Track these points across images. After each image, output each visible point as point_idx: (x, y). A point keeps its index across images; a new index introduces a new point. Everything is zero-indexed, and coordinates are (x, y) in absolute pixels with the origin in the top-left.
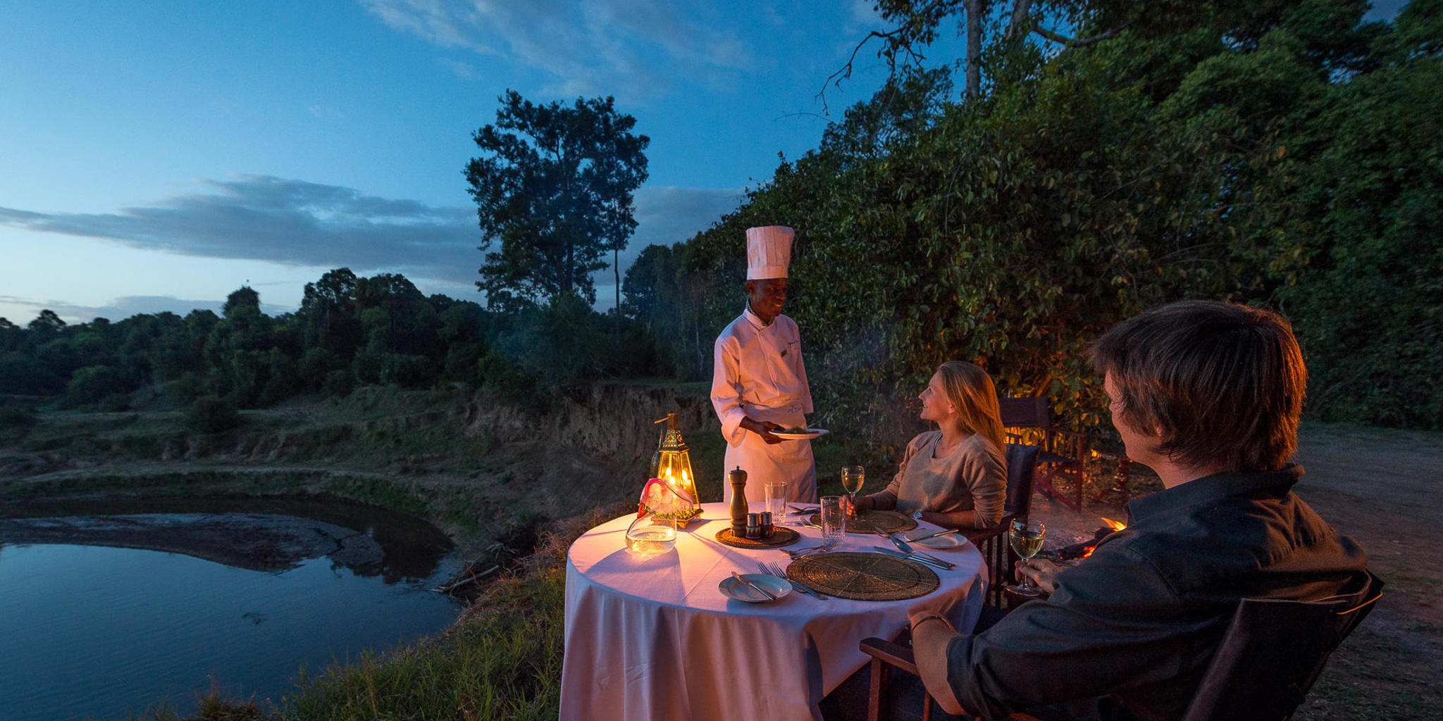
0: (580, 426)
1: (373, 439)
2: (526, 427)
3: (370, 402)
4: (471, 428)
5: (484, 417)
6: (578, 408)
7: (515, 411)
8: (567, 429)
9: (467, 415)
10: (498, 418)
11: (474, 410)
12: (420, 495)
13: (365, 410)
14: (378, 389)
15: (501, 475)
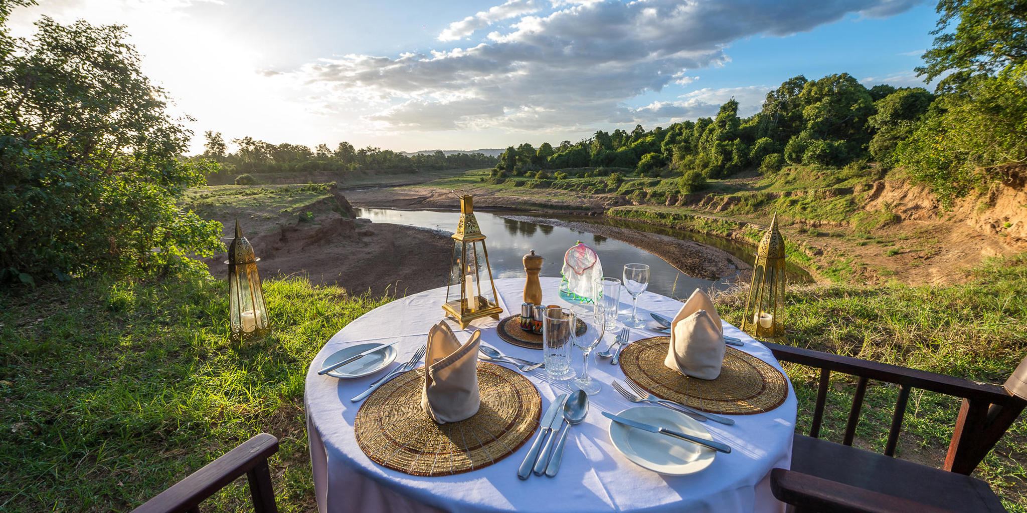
0: (1008, 213)
1: (785, 205)
2: (935, 207)
3: (790, 178)
4: (874, 203)
5: (891, 194)
6: (1011, 191)
7: (926, 191)
8: (988, 213)
9: (872, 192)
10: (905, 196)
11: (881, 188)
12: (807, 252)
13: (786, 183)
14: (800, 168)
15: (890, 248)
